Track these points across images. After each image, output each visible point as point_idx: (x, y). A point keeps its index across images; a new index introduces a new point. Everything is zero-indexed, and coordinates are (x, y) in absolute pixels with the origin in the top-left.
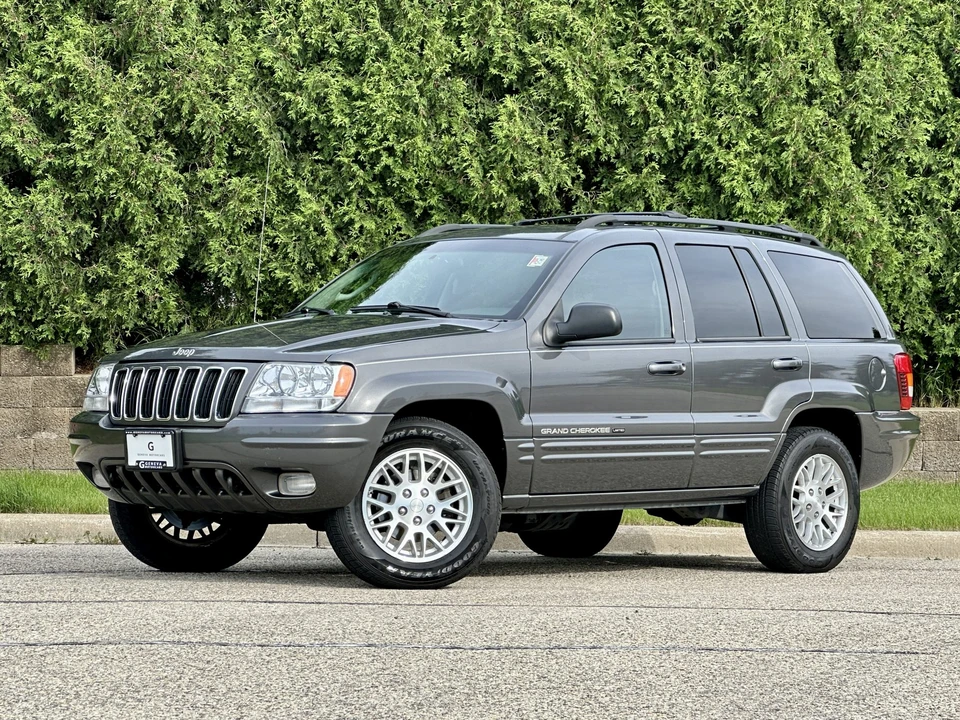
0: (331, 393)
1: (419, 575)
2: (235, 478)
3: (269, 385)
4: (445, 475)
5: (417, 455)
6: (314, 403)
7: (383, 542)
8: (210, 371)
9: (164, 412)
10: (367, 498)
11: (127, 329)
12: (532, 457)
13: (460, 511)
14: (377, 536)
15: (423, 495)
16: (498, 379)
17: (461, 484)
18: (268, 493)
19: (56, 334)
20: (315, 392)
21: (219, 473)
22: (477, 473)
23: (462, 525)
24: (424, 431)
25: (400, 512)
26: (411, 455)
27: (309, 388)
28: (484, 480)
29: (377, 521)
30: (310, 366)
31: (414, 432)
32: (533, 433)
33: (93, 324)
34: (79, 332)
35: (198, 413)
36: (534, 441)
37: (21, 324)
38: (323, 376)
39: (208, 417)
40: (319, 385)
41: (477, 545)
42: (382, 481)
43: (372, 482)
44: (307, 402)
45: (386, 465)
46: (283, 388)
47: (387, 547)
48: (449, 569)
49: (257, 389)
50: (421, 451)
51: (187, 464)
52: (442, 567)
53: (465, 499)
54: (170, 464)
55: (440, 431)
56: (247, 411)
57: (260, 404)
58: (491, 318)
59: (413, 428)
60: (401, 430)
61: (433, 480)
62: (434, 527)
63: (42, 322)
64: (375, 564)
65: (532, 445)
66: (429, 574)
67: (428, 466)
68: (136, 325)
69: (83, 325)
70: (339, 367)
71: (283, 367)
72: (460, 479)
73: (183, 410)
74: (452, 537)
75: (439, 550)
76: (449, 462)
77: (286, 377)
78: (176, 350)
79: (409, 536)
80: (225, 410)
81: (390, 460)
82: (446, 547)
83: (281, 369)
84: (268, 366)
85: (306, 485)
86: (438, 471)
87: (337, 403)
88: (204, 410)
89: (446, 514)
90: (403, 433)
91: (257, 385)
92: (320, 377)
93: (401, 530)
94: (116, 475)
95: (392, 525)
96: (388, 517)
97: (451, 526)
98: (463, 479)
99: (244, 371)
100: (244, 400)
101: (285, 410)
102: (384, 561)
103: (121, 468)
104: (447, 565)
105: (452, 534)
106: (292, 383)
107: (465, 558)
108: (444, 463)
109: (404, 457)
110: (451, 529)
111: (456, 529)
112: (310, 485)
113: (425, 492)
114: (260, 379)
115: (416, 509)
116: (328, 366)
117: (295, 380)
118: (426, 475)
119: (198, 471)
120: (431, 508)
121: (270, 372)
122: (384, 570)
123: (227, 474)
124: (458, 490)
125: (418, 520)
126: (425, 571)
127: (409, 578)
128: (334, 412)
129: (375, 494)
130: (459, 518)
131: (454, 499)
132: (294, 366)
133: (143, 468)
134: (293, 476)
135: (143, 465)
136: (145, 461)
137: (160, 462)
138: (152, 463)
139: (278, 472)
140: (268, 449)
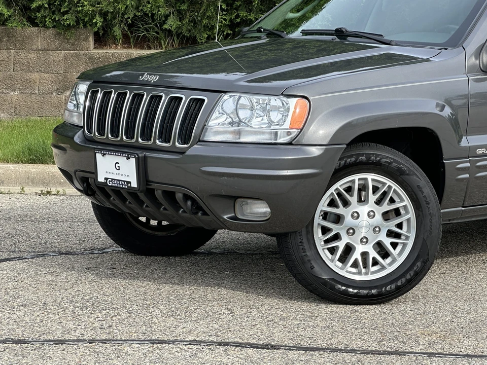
0: (287, 125)
1: (365, 292)
2: (194, 201)
3: (227, 114)
4: (391, 197)
5: (366, 179)
6: (270, 133)
7: (332, 261)
8: (172, 99)
9: (130, 133)
10: (318, 220)
11: (129, 18)
12: (467, 176)
13: (404, 231)
14: (326, 255)
15: (369, 216)
16: (437, 105)
17: (405, 207)
18: (225, 217)
19: (78, 22)
20: (271, 122)
21: (179, 196)
22: (420, 196)
23: (405, 245)
24: (373, 158)
25: (348, 233)
26: (359, 179)
27: (266, 120)
28: (428, 203)
29: (326, 242)
30: (267, 98)
31: (363, 158)
32: (470, 153)
33: (104, 15)
34: (94, 21)
35: (160, 137)
36: (470, 161)
37: (54, 13)
38: (280, 107)
39: (169, 142)
40: (275, 116)
41: (419, 264)
42: (332, 203)
43: (323, 206)
44: (263, 133)
45: (337, 189)
46: (241, 118)
47: (336, 266)
48: (393, 286)
49: (217, 118)
50: (370, 177)
51: (150, 185)
52: (386, 285)
53: (408, 220)
54: (134, 184)
55: (387, 157)
56: (206, 139)
57: (217, 133)
58: (432, 45)
59: (362, 155)
60: (351, 156)
61: (379, 202)
62: (379, 246)
63: (66, 13)
64: (324, 283)
65: (468, 165)
66: (374, 291)
67: (375, 189)
68: (135, 15)
69: (97, 15)
70: (295, 100)
71: (240, 97)
72: (405, 202)
73: (146, 133)
74: (396, 256)
75: (383, 268)
76: (395, 186)
77: (244, 107)
78: (142, 75)
79: (356, 255)
80: (185, 136)
81: (340, 185)
82: (390, 264)
83: (239, 100)
84: (226, 97)
85: (261, 210)
86: (385, 194)
87: (293, 135)
88: (165, 135)
89: (390, 234)
90: (353, 159)
91: (215, 114)
92: (276, 108)
93: (349, 249)
94: (88, 185)
95: (341, 245)
96: (337, 237)
97: (394, 245)
98: (407, 202)
99: (204, 100)
100: (203, 128)
101: (244, 139)
102: (333, 279)
103: (93, 180)
104: (391, 283)
105: (395, 252)
106: (249, 112)
107: (408, 277)
108: (390, 187)
109: (353, 181)
110: (394, 248)
111: (399, 248)
112: (265, 210)
113: (372, 214)
114: (219, 108)
115: (364, 230)
116: (284, 99)
117: (252, 109)
118: (373, 198)
119: (160, 192)
120: (377, 229)
121: (228, 102)
122: (333, 288)
123: (186, 197)
124: (402, 212)
125: (364, 240)
126: (371, 288)
127: (356, 295)
128: (290, 144)
129: (325, 216)
130: (403, 237)
131: (398, 221)
132: (251, 97)
133: (111, 185)
134: (249, 201)
135: (111, 183)
136: (112, 179)
137: (125, 181)
138: (118, 182)
139: (234, 198)
140: (226, 178)
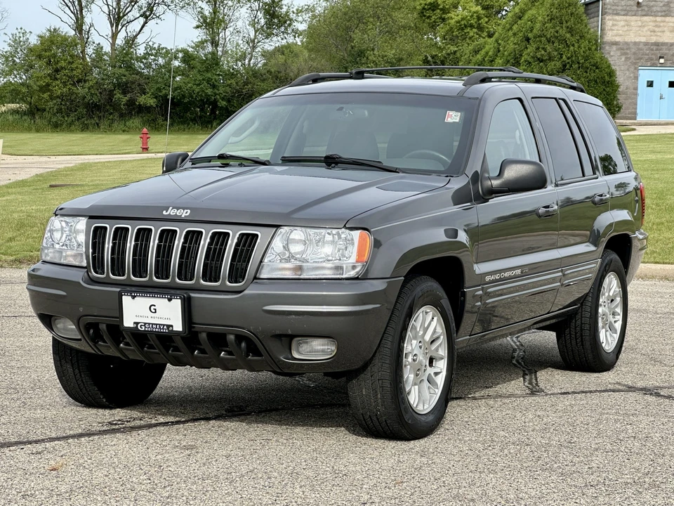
0: (353, 259)
2: (249, 342)
6: (333, 268)
8: (216, 234)
9: (163, 273)
12: (480, 303)
18: (281, 357)
21: (231, 338)
32: (481, 280)
35: (205, 277)
36: (482, 289)
39: (217, 281)
44: (324, 268)
46: (293, 252)
51: (194, 327)
54: (178, 326)
56: (262, 276)
57: (276, 269)
58: (438, 173)
65: (481, 292)
70: (359, 232)
71: (292, 231)
73: (186, 270)
77: (295, 241)
80: (237, 273)
83: (291, 234)
84: (281, 231)
87: (359, 269)
88: (211, 272)
94: (97, 330)
99: (258, 236)
100: (259, 266)
101: (304, 276)
103: (105, 325)
106: (302, 246)
116: (347, 231)
119: (204, 335)
123: (240, 338)
128: (357, 278)
132: (308, 230)
133: (143, 329)
134: (309, 340)
135: (143, 327)
136: (145, 324)
137: (164, 325)
138: (154, 326)
139: (291, 337)
140: (294, 316)
